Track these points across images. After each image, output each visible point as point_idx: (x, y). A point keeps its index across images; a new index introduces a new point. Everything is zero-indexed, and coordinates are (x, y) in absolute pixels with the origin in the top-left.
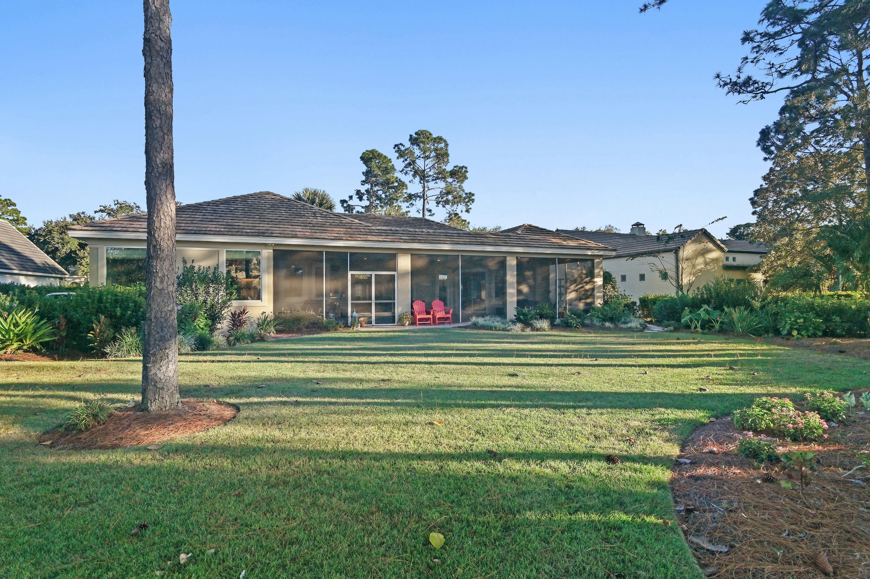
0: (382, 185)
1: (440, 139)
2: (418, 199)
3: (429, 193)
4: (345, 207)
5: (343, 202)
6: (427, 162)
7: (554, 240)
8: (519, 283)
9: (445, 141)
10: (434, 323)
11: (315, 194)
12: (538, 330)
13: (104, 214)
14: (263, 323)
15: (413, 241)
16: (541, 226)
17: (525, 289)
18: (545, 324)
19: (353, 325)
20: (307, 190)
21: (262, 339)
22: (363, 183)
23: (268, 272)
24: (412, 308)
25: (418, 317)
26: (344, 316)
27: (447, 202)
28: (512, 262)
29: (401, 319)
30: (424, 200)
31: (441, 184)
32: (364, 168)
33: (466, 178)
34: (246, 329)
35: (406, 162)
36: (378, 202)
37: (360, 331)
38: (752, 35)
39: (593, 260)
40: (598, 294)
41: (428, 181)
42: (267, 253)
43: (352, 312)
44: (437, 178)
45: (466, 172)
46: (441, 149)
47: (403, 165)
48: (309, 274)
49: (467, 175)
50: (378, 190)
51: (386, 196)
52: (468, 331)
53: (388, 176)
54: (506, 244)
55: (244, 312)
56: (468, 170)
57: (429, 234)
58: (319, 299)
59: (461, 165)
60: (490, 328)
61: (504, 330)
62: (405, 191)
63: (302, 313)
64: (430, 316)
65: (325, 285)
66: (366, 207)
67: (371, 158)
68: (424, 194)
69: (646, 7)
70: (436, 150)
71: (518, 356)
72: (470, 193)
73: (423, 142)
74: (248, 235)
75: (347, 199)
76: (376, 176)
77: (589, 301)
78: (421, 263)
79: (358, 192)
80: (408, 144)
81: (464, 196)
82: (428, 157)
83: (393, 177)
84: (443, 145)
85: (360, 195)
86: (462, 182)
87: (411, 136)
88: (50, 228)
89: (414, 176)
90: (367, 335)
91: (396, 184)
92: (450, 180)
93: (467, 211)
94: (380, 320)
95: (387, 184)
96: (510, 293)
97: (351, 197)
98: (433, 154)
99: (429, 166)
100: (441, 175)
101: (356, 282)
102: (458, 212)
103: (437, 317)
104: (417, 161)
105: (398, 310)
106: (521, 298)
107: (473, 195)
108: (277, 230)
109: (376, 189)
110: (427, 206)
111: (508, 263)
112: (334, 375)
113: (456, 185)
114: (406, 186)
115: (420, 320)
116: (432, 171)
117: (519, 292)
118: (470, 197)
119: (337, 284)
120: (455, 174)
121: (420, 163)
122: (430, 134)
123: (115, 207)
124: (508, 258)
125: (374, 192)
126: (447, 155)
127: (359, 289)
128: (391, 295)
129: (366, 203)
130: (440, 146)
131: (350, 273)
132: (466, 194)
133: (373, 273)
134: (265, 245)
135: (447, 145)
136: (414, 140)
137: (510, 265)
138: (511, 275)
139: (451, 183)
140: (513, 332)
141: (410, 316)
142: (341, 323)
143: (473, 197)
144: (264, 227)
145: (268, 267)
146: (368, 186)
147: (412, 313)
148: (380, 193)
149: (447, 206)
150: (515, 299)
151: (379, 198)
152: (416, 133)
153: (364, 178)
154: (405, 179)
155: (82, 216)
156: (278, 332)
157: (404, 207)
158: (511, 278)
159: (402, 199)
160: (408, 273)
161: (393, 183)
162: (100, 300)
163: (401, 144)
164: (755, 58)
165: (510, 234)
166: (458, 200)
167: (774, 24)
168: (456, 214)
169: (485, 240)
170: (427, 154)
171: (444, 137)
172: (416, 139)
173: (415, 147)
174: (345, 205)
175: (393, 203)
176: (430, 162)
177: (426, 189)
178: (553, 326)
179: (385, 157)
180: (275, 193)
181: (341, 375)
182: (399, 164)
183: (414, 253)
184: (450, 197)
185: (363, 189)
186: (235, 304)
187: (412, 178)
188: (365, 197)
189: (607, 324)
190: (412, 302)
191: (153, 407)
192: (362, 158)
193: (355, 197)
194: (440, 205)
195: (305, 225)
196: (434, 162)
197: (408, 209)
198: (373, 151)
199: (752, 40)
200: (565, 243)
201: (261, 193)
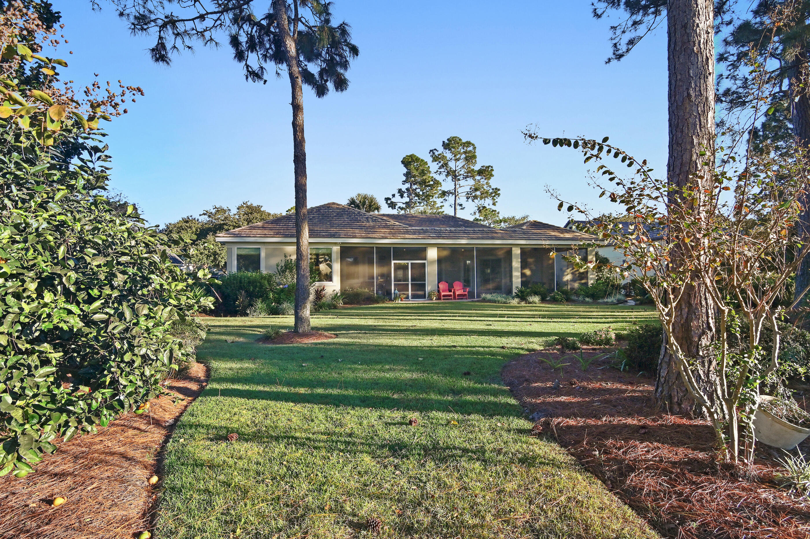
0: (420, 184)
1: (469, 143)
2: (451, 195)
3: (460, 190)
4: (388, 204)
5: (387, 199)
6: (458, 163)
7: (553, 234)
8: (523, 267)
9: (473, 145)
10: (455, 298)
11: (365, 198)
12: (530, 303)
13: (206, 216)
14: (335, 297)
15: (439, 237)
16: (544, 222)
17: (528, 272)
18: (536, 299)
19: (395, 299)
20: (359, 195)
21: (335, 307)
22: (404, 182)
23: (337, 262)
24: (438, 287)
25: (443, 294)
26: (389, 293)
27: (475, 197)
28: (517, 251)
29: (430, 296)
30: (456, 197)
31: (471, 182)
32: (405, 170)
33: (492, 175)
34: (324, 300)
35: (440, 164)
36: (416, 198)
37: (399, 302)
38: (725, 56)
39: (587, 249)
40: (591, 276)
41: (459, 180)
42: (336, 249)
43: (395, 290)
44: (467, 177)
45: (492, 170)
46: (470, 151)
47: (438, 166)
48: (364, 263)
49: (493, 173)
50: (416, 189)
51: (423, 193)
52: (477, 304)
53: (424, 177)
54: (511, 238)
55: (323, 289)
56: (494, 168)
57: (451, 232)
58: (371, 281)
59: (488, 165)
60: (495, 302)
61: (505, 303)
62: (439, 188)
63: (360, 290)
64: (452, 293)
65: (376, 270)
66: (406, 203)
67: (410, 162)
68: (455, 191)
69: (609, 60)
70: (465, 153)
71: (499, 317)
72: (496, 189)
73: (453, 147)
74: (324, 237)
75: (391, 197)
76: (414, 176)
77: (583, 281)
78: (445, 253)
79: (400, 191)
80: (441, 149)
81: (491, 191)
82: (457, 160)
83: (429, 177)
84: (471, 148)
85: (401, 193)
86: (489, 179)
87: (444, 142)
88: (171, 229)
89: (447, 176)
90: (405, 305)
91: (432, 183)
92: (478, 178)
93: (494, 204)
94: (414, 297)
95: (423, 183)
96: (516, 276)
97: (394, 196)
98: (463, 156)
99: (459, 167)
100: (470, 174)
101: (398, 267)
102: (486, 205)
103: (457, 293)
104: (449, 163)
105: (428, 288)
106: (524, 279)
107: (499, 190)
108: (342, 233)
109: (414, 187)
110: (458, 201)
111: (513, 252)
112: (384, 324)
113: (483, 181)
114: (441, 184)
115: (444, 296)
116: (463, 170)
117: (523, 275)
118: (496, 192)
119: (384, 270)
120: (482, 173)
121: (452, 165)
122: (460, 140)
123: (214, 211)
124: (513, 249)
125: (413, 190)
126: (474, 157)
127: (400, 273)
128: (422, 277)
129: (406, 199)
130: (469, 149)
131: (393, 262)
132: (493, 189)
133: (410, 262)
134: (335, 244)
135: (475, 148)
136: (446, 146)
137: (515, 254)
138: (517, 262)
139: (479, 181)
140: (512, 305)
141: (436, 293)
142: (387, 298)
143: (498, 192)
144: (333, 230)
145: (337, 259)
146: (408, 185)
147: (439, 291)
148: (418, 190)
149: (476, 201)
150: (520, 280)
151: (418, 195)
152: (448, 140)
153: (404, 178)
154: (440, 178)
155: (191, 218)
156: (345, 303)
157: (439, 201)
158: (516, 264)
159: (437, 196)
160: (435, 261)
161: (429, 182)
162: (241, 282)
163: (435, 149)
164: (729, 75)
165: (517, 229)
166: (485, 195)
167: (743, 46)
168: (484, 207)
169: (495, 235)
170: (457, 157)
171: (472, 142)
172: (448, 145)
173: (447, 151)
174: (389, 202)
175: (429, 199)
176: (460, 163)
177: (457, 186)
178: (543, 300)
179: (422, 160)
180: (339, 203)
181: (388, 324)
182: (434, 167)
183: (440, 247)
184: (478, 193)
185: (404, 188)
186: (317, 284)
187: (444, 177)
188: (405, 195)
189: (587, 299)
190: (438, 283)
191: (301, 331)
192: (403, 162)
193: (397, 195)
194: (470, 200)
195: (361, 227)
196: (464, 163)
197: (442, 204)
198: (411, 156)
199: (726, 59)
200: (562, 236)
201: (329, 204)
